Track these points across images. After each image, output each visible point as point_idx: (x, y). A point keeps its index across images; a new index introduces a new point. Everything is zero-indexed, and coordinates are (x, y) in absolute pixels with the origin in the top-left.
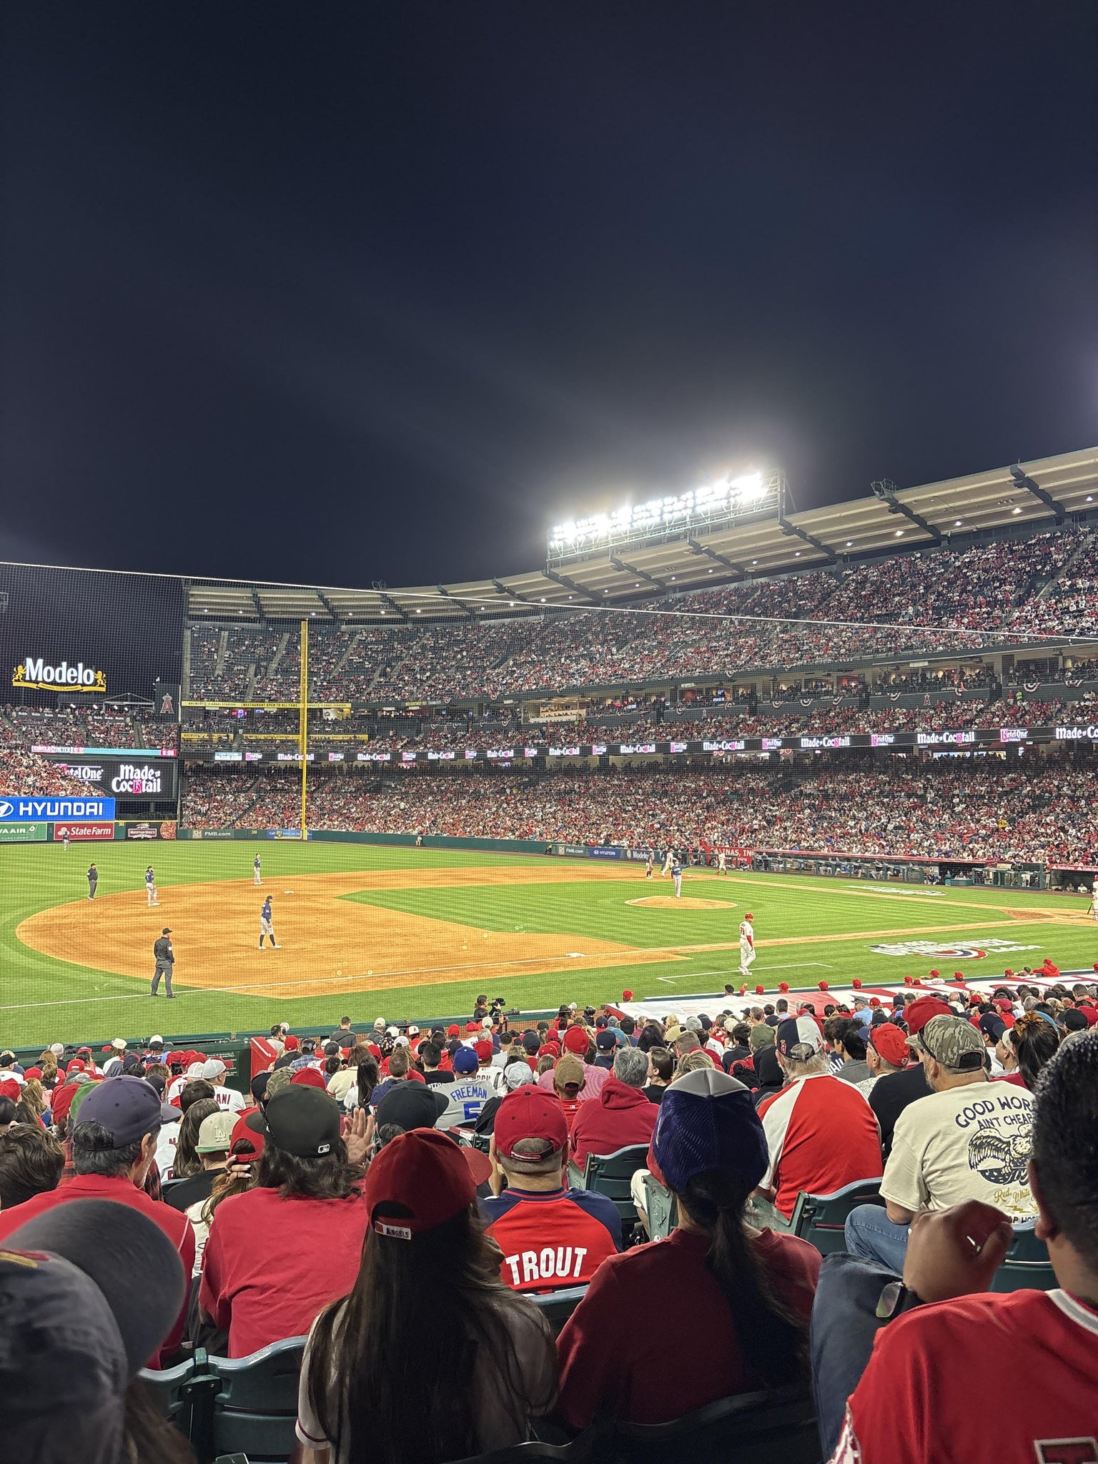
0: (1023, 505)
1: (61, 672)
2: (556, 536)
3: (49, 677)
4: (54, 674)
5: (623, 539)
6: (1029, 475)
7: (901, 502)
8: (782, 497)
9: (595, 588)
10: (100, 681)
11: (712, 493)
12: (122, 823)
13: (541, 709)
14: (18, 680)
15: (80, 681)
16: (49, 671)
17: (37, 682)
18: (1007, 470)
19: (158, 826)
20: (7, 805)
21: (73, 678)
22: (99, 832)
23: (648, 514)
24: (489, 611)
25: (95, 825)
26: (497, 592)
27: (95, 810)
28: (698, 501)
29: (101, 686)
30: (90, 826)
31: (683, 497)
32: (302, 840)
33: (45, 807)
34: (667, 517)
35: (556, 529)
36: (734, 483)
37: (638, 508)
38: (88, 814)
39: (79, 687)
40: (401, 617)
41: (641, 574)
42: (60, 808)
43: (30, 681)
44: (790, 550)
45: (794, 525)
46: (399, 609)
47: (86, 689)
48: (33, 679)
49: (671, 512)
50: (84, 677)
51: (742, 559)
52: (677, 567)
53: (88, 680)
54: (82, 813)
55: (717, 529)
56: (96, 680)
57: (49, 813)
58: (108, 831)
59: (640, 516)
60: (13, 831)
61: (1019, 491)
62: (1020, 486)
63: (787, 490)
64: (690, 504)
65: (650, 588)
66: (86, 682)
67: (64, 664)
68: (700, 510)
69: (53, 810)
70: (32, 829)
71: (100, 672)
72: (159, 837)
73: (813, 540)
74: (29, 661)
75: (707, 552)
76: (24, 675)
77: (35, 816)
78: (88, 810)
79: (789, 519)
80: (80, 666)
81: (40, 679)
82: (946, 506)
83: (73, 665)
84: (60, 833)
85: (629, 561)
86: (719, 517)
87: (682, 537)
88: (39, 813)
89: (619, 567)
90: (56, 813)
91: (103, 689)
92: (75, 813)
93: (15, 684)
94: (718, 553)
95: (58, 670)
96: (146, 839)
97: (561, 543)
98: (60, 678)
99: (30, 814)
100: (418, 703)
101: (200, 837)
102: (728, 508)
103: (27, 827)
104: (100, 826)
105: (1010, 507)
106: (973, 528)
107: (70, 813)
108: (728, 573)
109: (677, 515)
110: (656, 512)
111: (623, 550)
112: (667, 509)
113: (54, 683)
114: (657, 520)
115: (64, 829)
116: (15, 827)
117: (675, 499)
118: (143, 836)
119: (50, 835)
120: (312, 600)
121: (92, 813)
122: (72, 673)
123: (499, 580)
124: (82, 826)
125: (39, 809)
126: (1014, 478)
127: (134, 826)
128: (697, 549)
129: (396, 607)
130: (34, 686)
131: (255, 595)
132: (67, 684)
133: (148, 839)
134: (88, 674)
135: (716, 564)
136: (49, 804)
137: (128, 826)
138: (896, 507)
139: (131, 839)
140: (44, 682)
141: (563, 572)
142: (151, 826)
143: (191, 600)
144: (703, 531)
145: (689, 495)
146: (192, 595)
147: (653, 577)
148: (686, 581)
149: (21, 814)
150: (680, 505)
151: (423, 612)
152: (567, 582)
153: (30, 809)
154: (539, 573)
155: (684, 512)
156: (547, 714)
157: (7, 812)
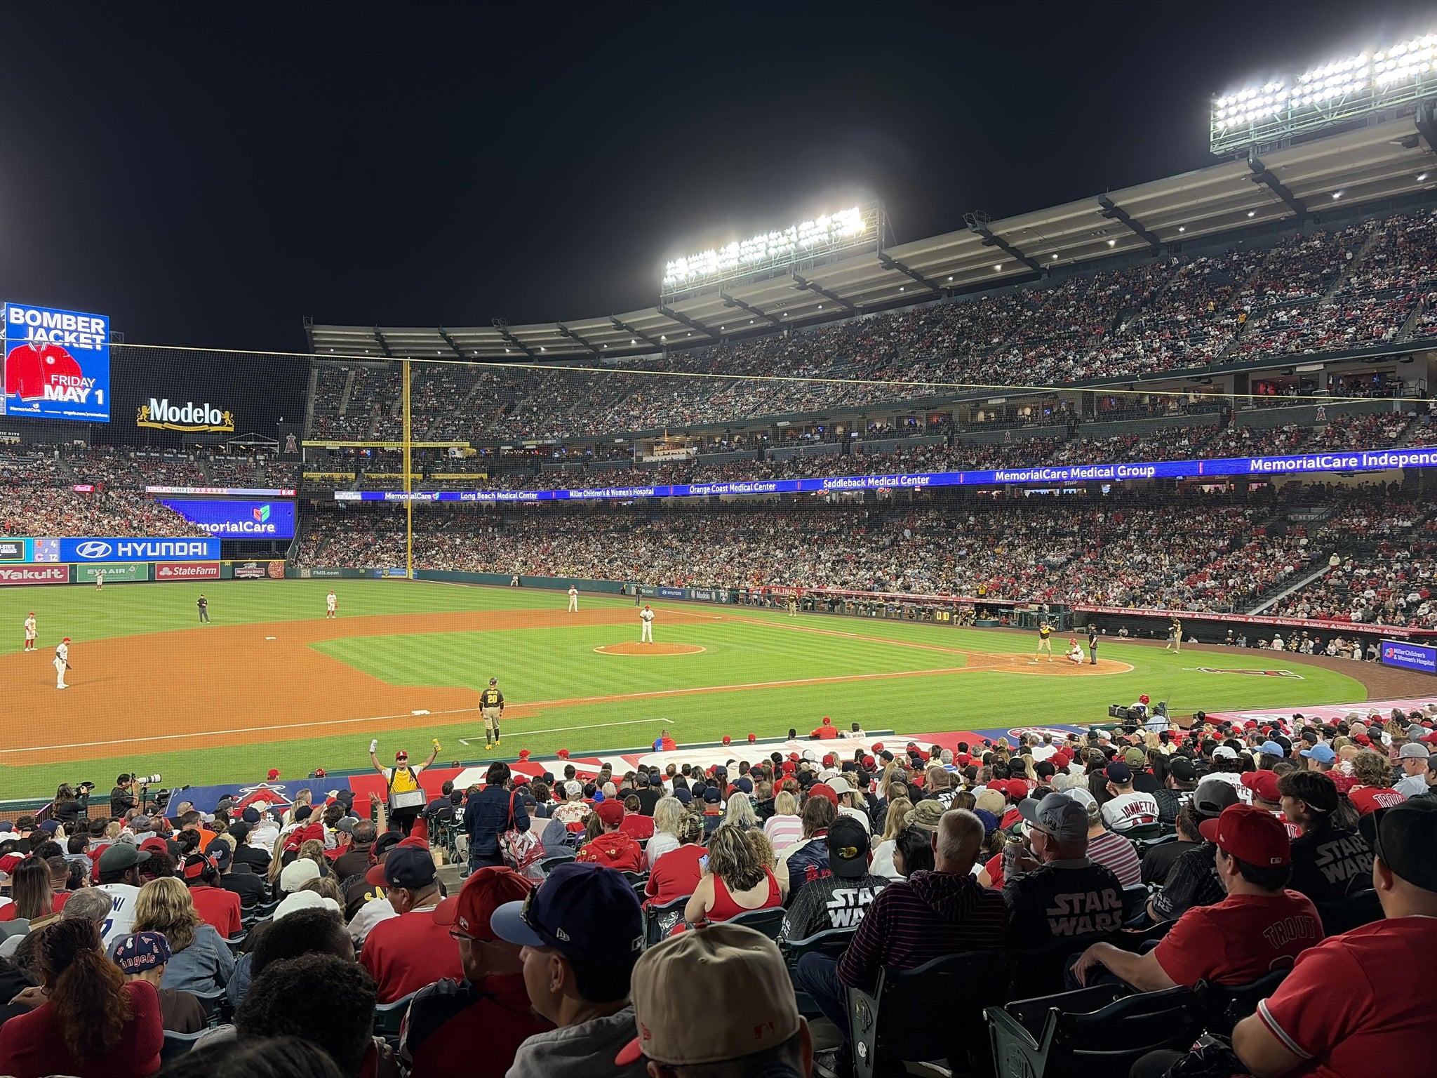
0: (1117, 236)
1: (186, 412)
2: (669, 273)
3: (174, 418)
4: (180, 414)
5: (731, 274)
6: (1119, 204)
7: (995, 234)
8: (881, 230)
9: (712, 325)
10: (228, 421)
11: (816, 227)
12: (228, 562)
13: (655, 448)
14: (143, 421)
15: (207, 421)
16: (174, 411)
17: (163, 422)
18: (1095, 199)
19: (266, 565)
20: (105, 545)
21: (199, 418)
22: (204, 572)
23: (754, 249)
24: (611, 349)
25: (199, 565)
26: (615, 329)
27: (199, 551)
28: (802, 235)
29: (228, 426)
30: (194, 566)
31: (788, 231)
32: (408, 579)
33: (146, 547)
34: (772, 252)
35: (669, 265)
36: (836, 217)
37: (745, 243)
38: (191, 554)
39: (206, 428)
40: (526, 354)
41: (754, 310)
42: (161, 549)
43: (156, 421)
44: (894, 284)
45: (893, 259)
46: (523, 347)
47: (213, 429)
48: (158, 419)
49: (776, 247)
50: (211, 417)
51: (849, 294)
52: (787, 302)
53: (216, 420)
54: (185, 553)
55: (819, 263)
56: (223, 420)
57: (149, 553)
58: (213, 571)
59: (747, 250)
60: (111, 571)
61: (1110, 222)
62: (1109, 217)
63: (886, 223)
64: (794, 238)
65: (765, 324)
66: (213, 422)
67: (190, 404)
68: (803, 244)
69: (154, 550)
70: (132, 569)
71: (227, 412)
72: (267, 576)
73: (914, 274)
74: (153, 401)
75: (812, 286)
76: (149, 415)
77: (134, 557)
78: (192, 551)
79: (888, 252)
80: (207, 406)
81: (165, 419)
82: (1041, 238)
83: (198, 405)
84: (161, 573)
85: (739, 297)
86: (822, 250)
87: (788, 272)
88: (139, 554)
89: (730, 303)
90: (157, 553)
91: (232, 429)
92: (178, 553)
93: (140, 424)
94: (824, 288)
95: (184, 409)
96: (253, 578)
97: (674, 280)
98: (186, 418)
99: (130, 554)
100: (535, 442)
101: (309, 576)
102: (830, 242)
103: (126, 568)
104: (205, 566)
105: (1104, 238)
106: (1070, 260)
107: (172, 554)
108: (837, 309)
109: (781, 250)
110: (763, 247)
111: (732, 285)
112: (772, 244)
113: (180, 423)
114: (762, 255)
115: (166, 569)
116: (114, 568)
117: (780, 234)
118: (251, 575)
119: (151, 575)
120: (435, 338)
121: (196, 554)
122: (198, 412)
123: (617, 317)
124: (185, 566)
125: (139, 550)
126: (1102, 208)
127: (241, 565)
128: (803, 285)
129: (519, 344)
130: (159, 426)
131: (378, 334)
132: (194, 424)
133: (256, 578)
134: (216, 414)
135: (824, 300)
136: (149, 545)
137: (234, 565)
138: (990, 240)
139: (239, 579)
140: (169, 422)
141: (679, 308)
142: (259, 565)
143: (315, 339)
144: (806, 265)
145: (793, 229)
146: (316, 334)
147: (766, 313)
148: (799, 317)
149: (120, 554)
150: (784, 240)
151: (547, 349)
152: (682, 318)
153: (129, 550)
154: (653, 309)
155: (789, 247)
156: (661, 453)
157: (104, 553)
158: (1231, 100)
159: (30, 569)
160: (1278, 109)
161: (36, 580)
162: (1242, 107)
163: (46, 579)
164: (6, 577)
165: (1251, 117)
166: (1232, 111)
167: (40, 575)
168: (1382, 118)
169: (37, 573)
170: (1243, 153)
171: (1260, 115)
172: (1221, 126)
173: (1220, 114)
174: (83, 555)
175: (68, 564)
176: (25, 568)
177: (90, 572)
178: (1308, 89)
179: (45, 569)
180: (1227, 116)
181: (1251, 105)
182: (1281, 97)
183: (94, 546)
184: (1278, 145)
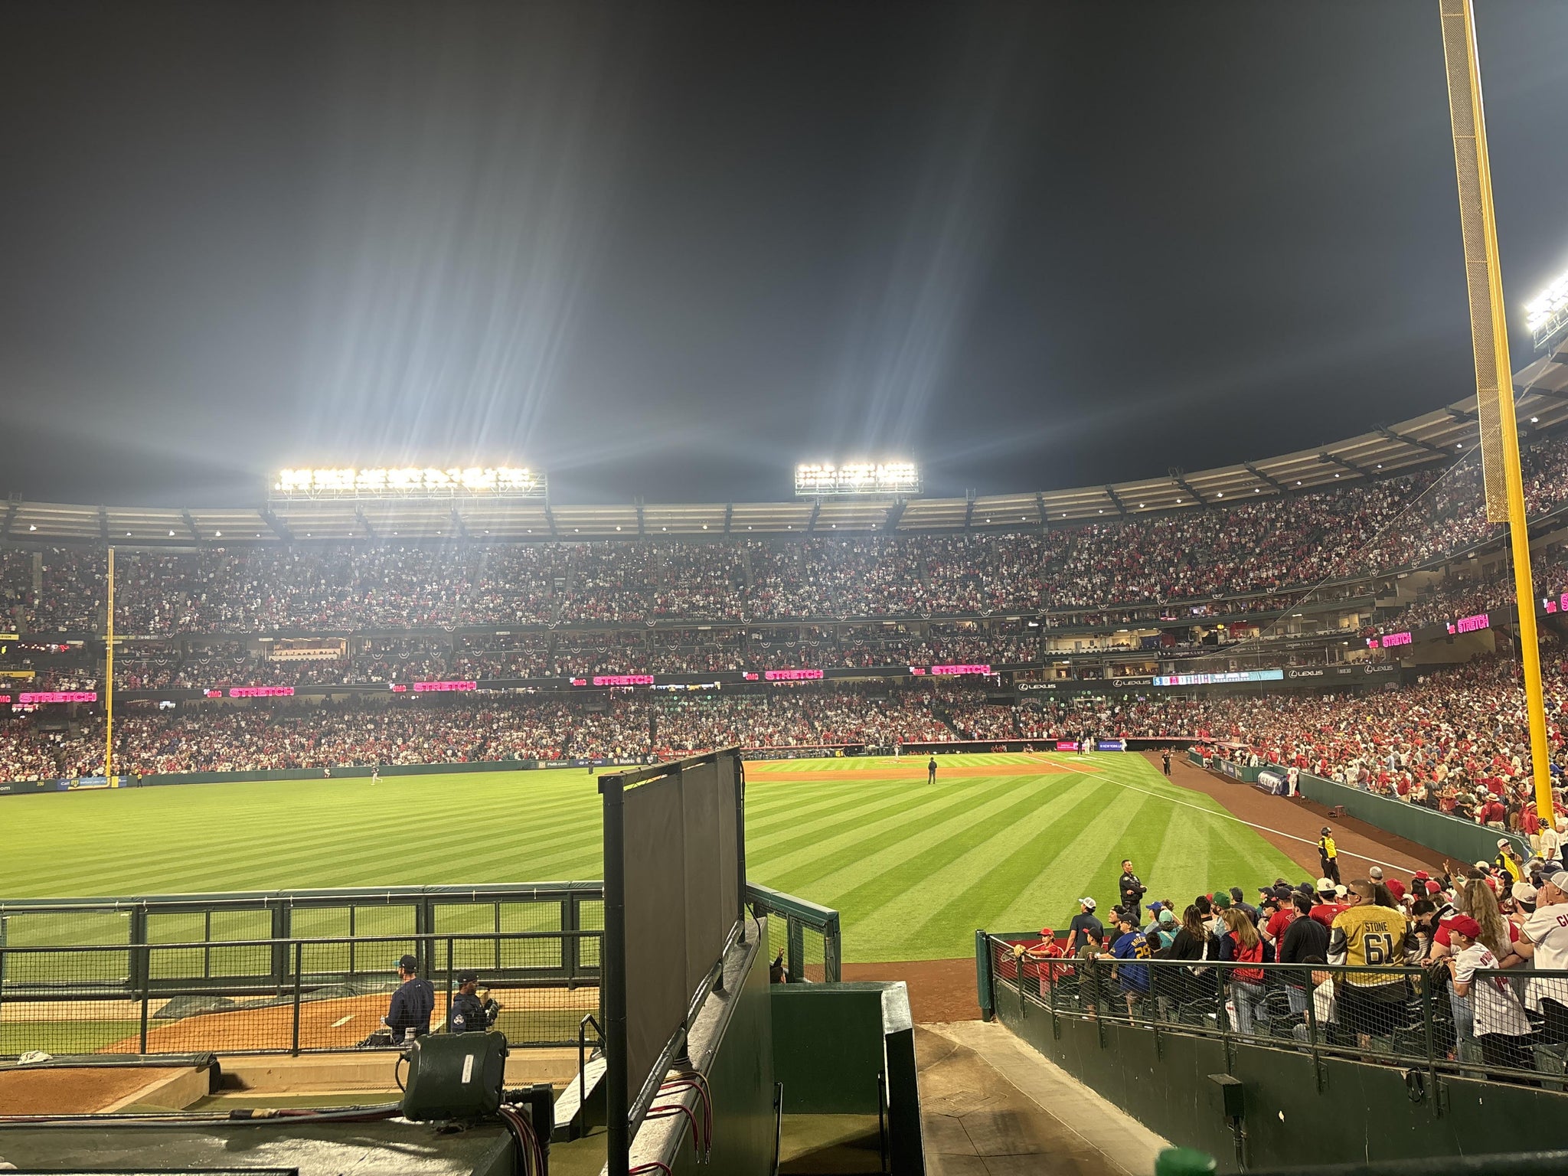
0: (713, 525)
2: (283, 480)
5: (373, 495)
6: (734, 510)
7: (646, 511)
18: (725, 505)
28: (465, 479)
31: (450, 471)
34: (430, 485)
35: (284, 473)
36: (503, 471)
37: (393, 472)
41: (366, 526)
44: (526, 527)
49: (434, 482)
51: (478, 528)
52: (411, 525)
55: (480, 503)
59: (395, 477)
61: (719, 517)
64: (457, 478)
65: (359, 537)
68: (466, 486)
73: (552, 524)
79: (552, 507)
82: (665, 518)
85: (367, 514)
86: (484, 494)
87: (441, 504)
100: (122, 637)
105: (703, 525)
114: (419, 486)
126: (725, 510)
141: (280, 514)
144: (466, 505)
145: (456, 470)
150: (445, 477)
151: (39, 529)
152: (274, 522)
154: (255, 511)
155: (450, 485)
156: (279, 653)
158: (807, 469)
160: (832, 481)
162: (814, 475)
165: (819, 481)
166: (809, 475)
168: (878, 498)
170: (810, 499)
171: (825, 482)
172: (802, 482)
173: (802, 475)
178: (847, 474)
180: (805, 478)
181: (818, 475)
182: (834, 475)
184: (830, 499)
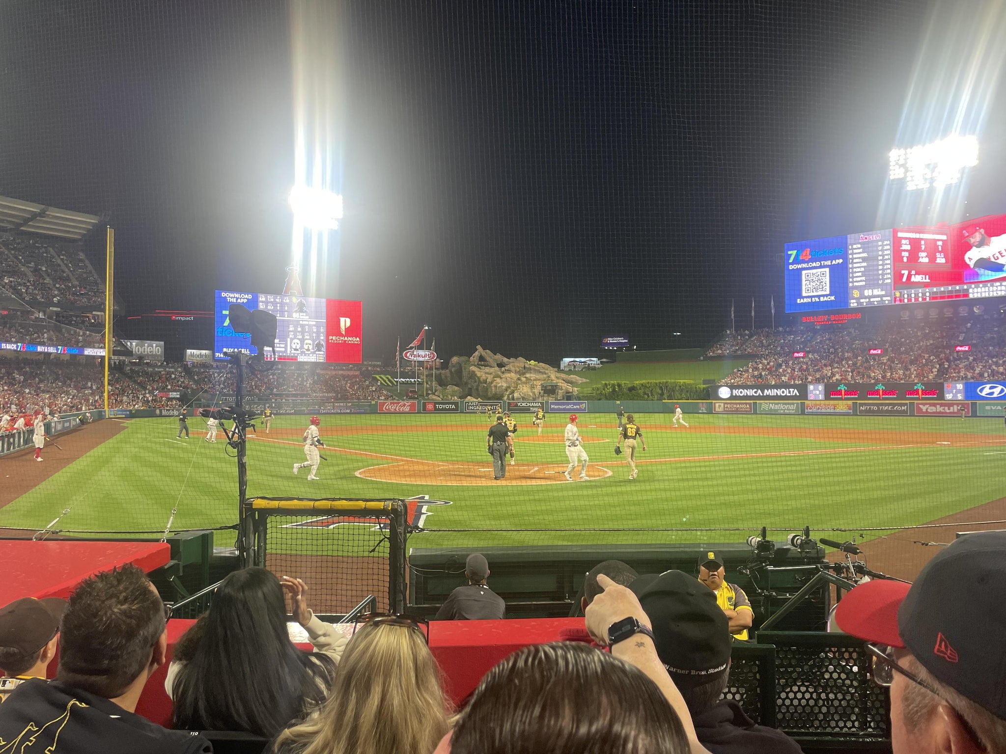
157: (1000, 393)
159: (942, 405)
161: (946, 413)
163: (954, 413)
164: (924, 410)
167: (949, 409)
169: (946, 408)
174: (983, 394)
175: (970, 402)
176: (938, 404)
177: (988, 408)
179: (952, 405)
183: (991, 388)
